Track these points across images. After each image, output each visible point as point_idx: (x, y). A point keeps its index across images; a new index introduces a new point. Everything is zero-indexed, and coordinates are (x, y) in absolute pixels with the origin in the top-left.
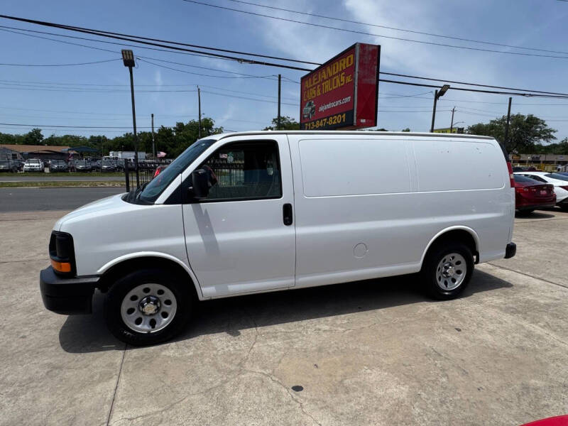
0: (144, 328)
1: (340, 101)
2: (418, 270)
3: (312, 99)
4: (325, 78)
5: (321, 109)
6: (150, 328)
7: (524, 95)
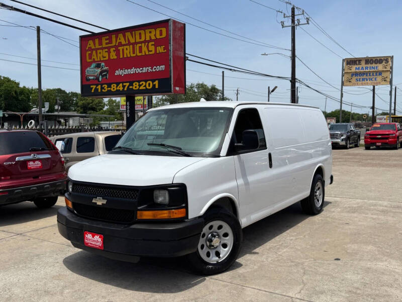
0: (214, 259)
1: (149, 68)
2: (309, 194)
3: (103, 61)
4: (123, 42)
5: (117, 73)
6: (217, 258)
7: (231, 70)
